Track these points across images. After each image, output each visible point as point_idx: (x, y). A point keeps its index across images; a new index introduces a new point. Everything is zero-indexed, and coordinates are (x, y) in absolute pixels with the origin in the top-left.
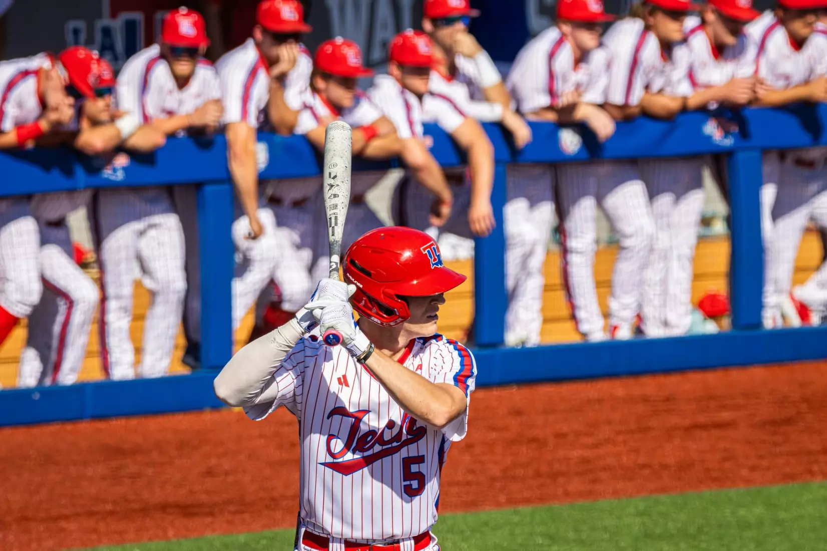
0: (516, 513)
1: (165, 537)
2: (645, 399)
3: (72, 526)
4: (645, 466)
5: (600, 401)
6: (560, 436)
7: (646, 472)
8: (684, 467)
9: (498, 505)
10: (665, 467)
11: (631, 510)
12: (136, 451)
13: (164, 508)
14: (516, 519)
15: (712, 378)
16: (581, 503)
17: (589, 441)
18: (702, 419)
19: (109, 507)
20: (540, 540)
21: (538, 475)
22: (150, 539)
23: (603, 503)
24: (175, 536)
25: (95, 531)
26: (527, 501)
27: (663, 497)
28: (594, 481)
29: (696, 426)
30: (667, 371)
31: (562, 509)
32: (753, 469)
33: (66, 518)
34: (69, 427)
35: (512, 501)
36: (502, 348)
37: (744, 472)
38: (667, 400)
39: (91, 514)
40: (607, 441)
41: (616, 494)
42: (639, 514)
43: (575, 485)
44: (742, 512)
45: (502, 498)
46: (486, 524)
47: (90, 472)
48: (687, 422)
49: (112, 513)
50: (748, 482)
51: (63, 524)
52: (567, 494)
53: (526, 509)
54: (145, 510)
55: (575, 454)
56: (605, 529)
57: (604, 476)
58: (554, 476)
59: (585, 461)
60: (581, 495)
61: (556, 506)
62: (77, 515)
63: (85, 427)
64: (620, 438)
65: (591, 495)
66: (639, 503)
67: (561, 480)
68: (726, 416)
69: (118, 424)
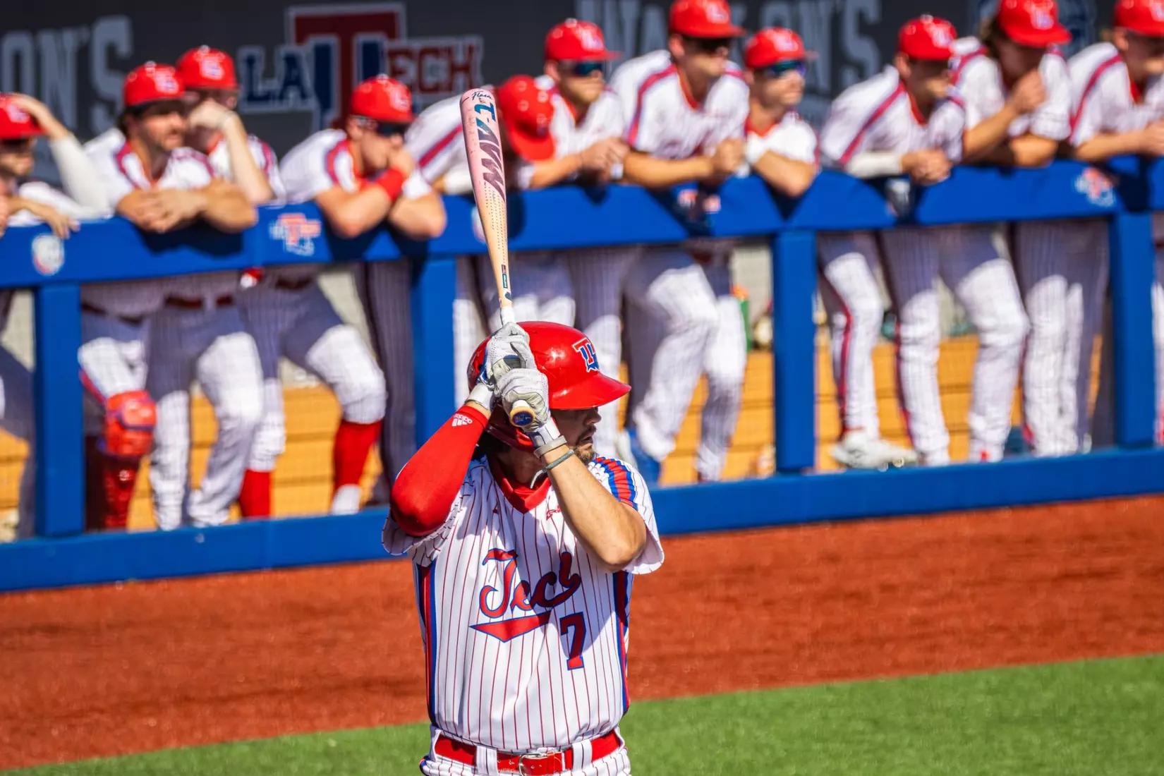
0: (829, 690)
1: (369, 724)
2: (998, 540)
3: (249, 709)
4: (1000, 628)
5: (940, 543)
6: (887, 588)
7: (1000, 636)
8: (1051, 629)
9: (808, 679)
10: (1025, 629)
11: (981, 685)
12: (330, 611)
13: (367, 684)
14: (830, 698)
15: (1090, 513)
16: (912, 678)
17: (927, 594)
18: (1076, 566)
19: (296, 684)
20: (860, 726)
21: (858, 641)
22: (349, 726)
23: (947, 677)
24: (381, 721)
25: (277, 715)
26: (843, 674)
27: (1024, 668)
28: (933, 648)
29: (1068, 576)
30: (1028, 504)
31: (889, 684)
32: (1143, 631)
33: (239, 698)
34: (244, 579)
35: (825, 676)
36: (809, 474)
37: (1131, 635)
38: (1029, 541)
39: (273, 692)
40: (950, 596)
41: (962, 664)
42: (991, 692)
43: (905, 655)
44: (1128, 688)
45: (812, 671)
46: (789, 704)
47: (271, 638)
48: (1054, 570)
49: (299, 692)
50: (1136, 649)
51: (232, 705)
52: (897, 667)
53: (841, 685)
54: (342, 687)
55: (913, 611)
56: (948, 712)
57: (947, 640)
58: (881, 642)
59: (924, 622)
60: (916, 667)
61: (882, 681)
62: (255, 694)
63: (263, 579)
64: (968, 591)
65: (930, 666)
66: (992, 676)
67: (890, 647)
68: (1106, 562)
69: (308, 576)
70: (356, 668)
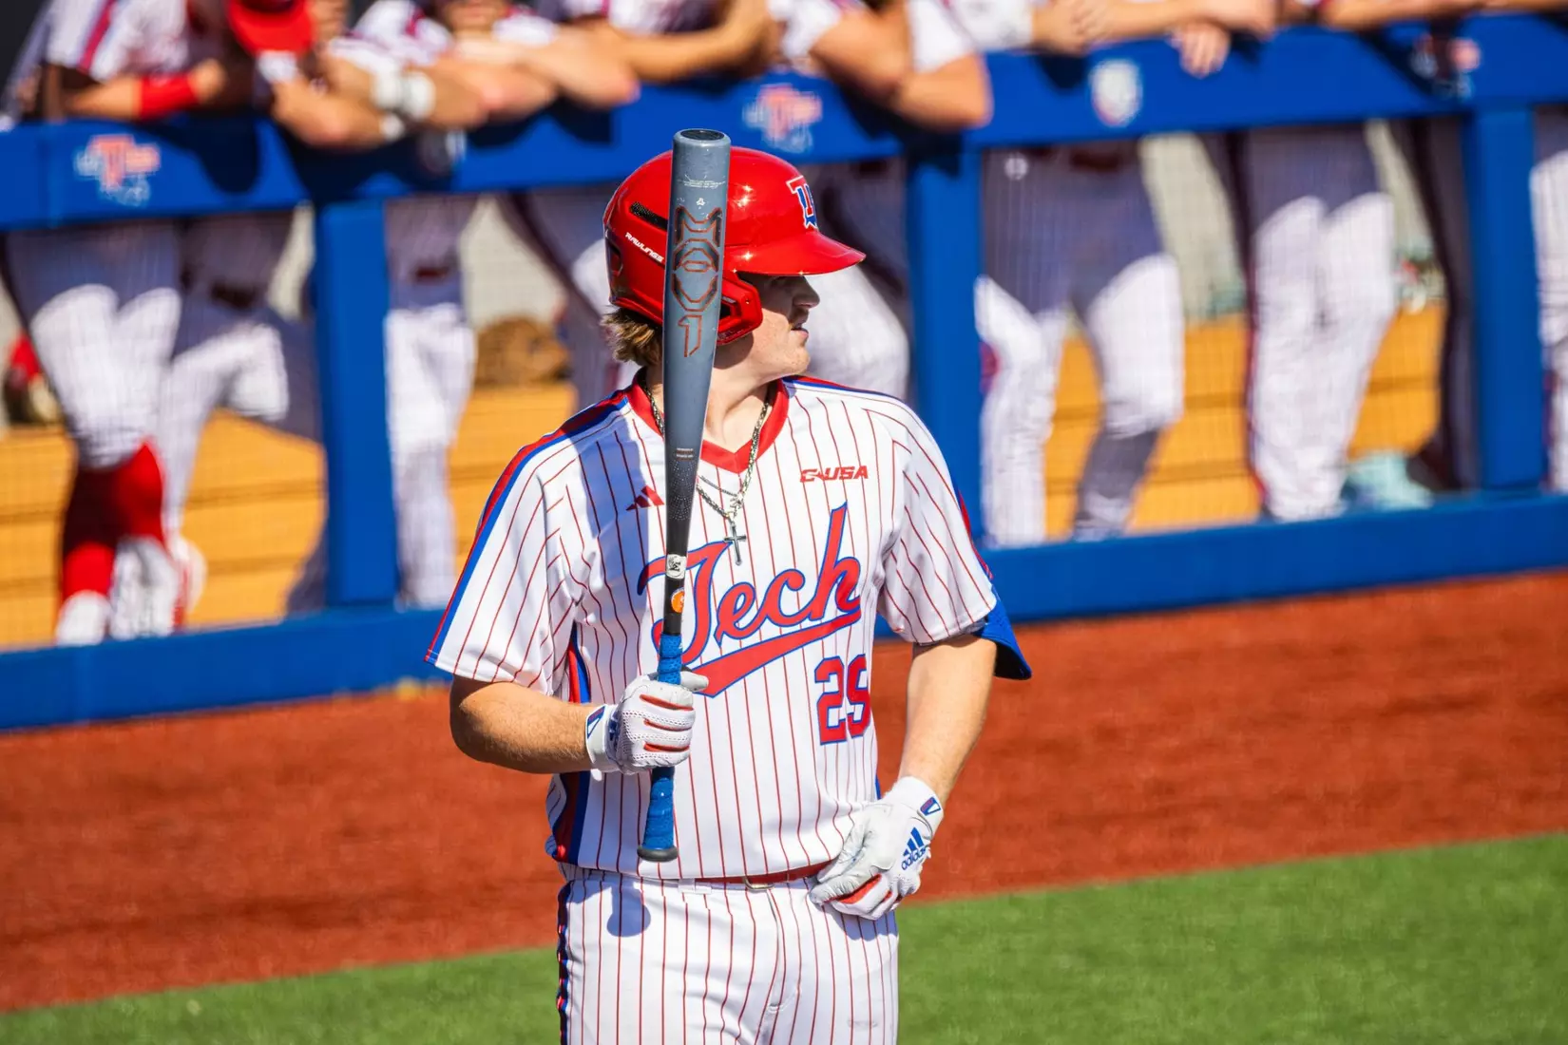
0: (1014, 903)
1: (254, 973)
2: (1289, 652)
3: (52, 955)
4: (1292, 797)
5: (1192, 656)
6: (1108, 734)
7: (1293, 811)
8: (1377, 796)
9: (976, 886)
10: (1333, 797)
11: (1263, 890)
12: (188, 789)
13: (251, 910)
14: (1014, 916)
15: (1434, 602)
16: (1151, 881)
17: (1173, 742)
18: (1416, 690)
19: (133, 911)
20: (1064, 961)
21: (1060, 821)
22: (222, 979)
23: (1204, 879)
24: (275, 970)
25: (104, 964)
26: (1036, 877)
27: (1334, 862)
28: (1186, 831)
29: (1403, 708)
30: (1337, 590)
31: (1109, 890)
32: (1528, 797)
33: (41, 937)
34: (43, 741)
35: (1004, 880)
37: (1508, 806)
38: (1341, 651)
39: (94, 927)
40: (1209, 746)
41: (1232, 857)
42: (1279, 899)
43: (1139, 843)
44: (1503, 890)
45: (984, 871)
46: (948, 928)
47: (90, 835)
48: (1379, 697)
49: (139, 924)
50: (1518, 826)
51: (30, 949)
52: (1125, 863)
53: (1034, 896)
54: (210, 915)
55: (1147, 772)
56: (1209, 933)
57: (1205, 819)
58: (1097, 823)
59: (1163, 789)
60: (1156, 862)
61: (1101, 886)
62: (64, 930)
63: (76, 738)
64: (1238, 738)
65: (1177, 860)
66: (1281, 875)
67: (1112, 831)
68: (1463, 684)
69: (148, 733)
70: (235, 882)
